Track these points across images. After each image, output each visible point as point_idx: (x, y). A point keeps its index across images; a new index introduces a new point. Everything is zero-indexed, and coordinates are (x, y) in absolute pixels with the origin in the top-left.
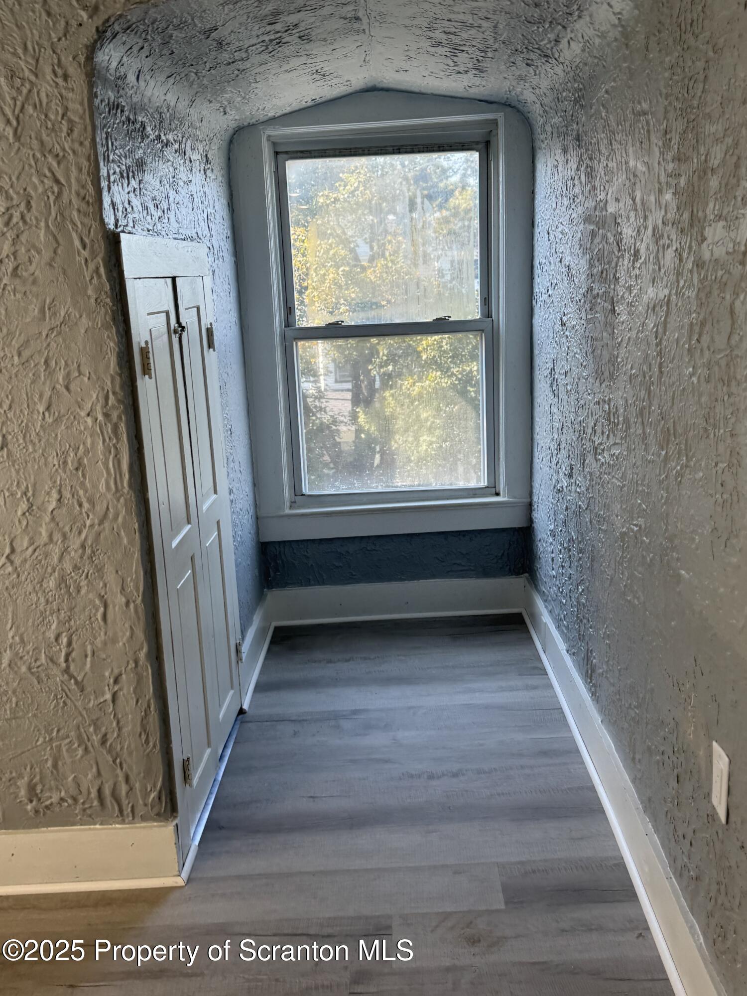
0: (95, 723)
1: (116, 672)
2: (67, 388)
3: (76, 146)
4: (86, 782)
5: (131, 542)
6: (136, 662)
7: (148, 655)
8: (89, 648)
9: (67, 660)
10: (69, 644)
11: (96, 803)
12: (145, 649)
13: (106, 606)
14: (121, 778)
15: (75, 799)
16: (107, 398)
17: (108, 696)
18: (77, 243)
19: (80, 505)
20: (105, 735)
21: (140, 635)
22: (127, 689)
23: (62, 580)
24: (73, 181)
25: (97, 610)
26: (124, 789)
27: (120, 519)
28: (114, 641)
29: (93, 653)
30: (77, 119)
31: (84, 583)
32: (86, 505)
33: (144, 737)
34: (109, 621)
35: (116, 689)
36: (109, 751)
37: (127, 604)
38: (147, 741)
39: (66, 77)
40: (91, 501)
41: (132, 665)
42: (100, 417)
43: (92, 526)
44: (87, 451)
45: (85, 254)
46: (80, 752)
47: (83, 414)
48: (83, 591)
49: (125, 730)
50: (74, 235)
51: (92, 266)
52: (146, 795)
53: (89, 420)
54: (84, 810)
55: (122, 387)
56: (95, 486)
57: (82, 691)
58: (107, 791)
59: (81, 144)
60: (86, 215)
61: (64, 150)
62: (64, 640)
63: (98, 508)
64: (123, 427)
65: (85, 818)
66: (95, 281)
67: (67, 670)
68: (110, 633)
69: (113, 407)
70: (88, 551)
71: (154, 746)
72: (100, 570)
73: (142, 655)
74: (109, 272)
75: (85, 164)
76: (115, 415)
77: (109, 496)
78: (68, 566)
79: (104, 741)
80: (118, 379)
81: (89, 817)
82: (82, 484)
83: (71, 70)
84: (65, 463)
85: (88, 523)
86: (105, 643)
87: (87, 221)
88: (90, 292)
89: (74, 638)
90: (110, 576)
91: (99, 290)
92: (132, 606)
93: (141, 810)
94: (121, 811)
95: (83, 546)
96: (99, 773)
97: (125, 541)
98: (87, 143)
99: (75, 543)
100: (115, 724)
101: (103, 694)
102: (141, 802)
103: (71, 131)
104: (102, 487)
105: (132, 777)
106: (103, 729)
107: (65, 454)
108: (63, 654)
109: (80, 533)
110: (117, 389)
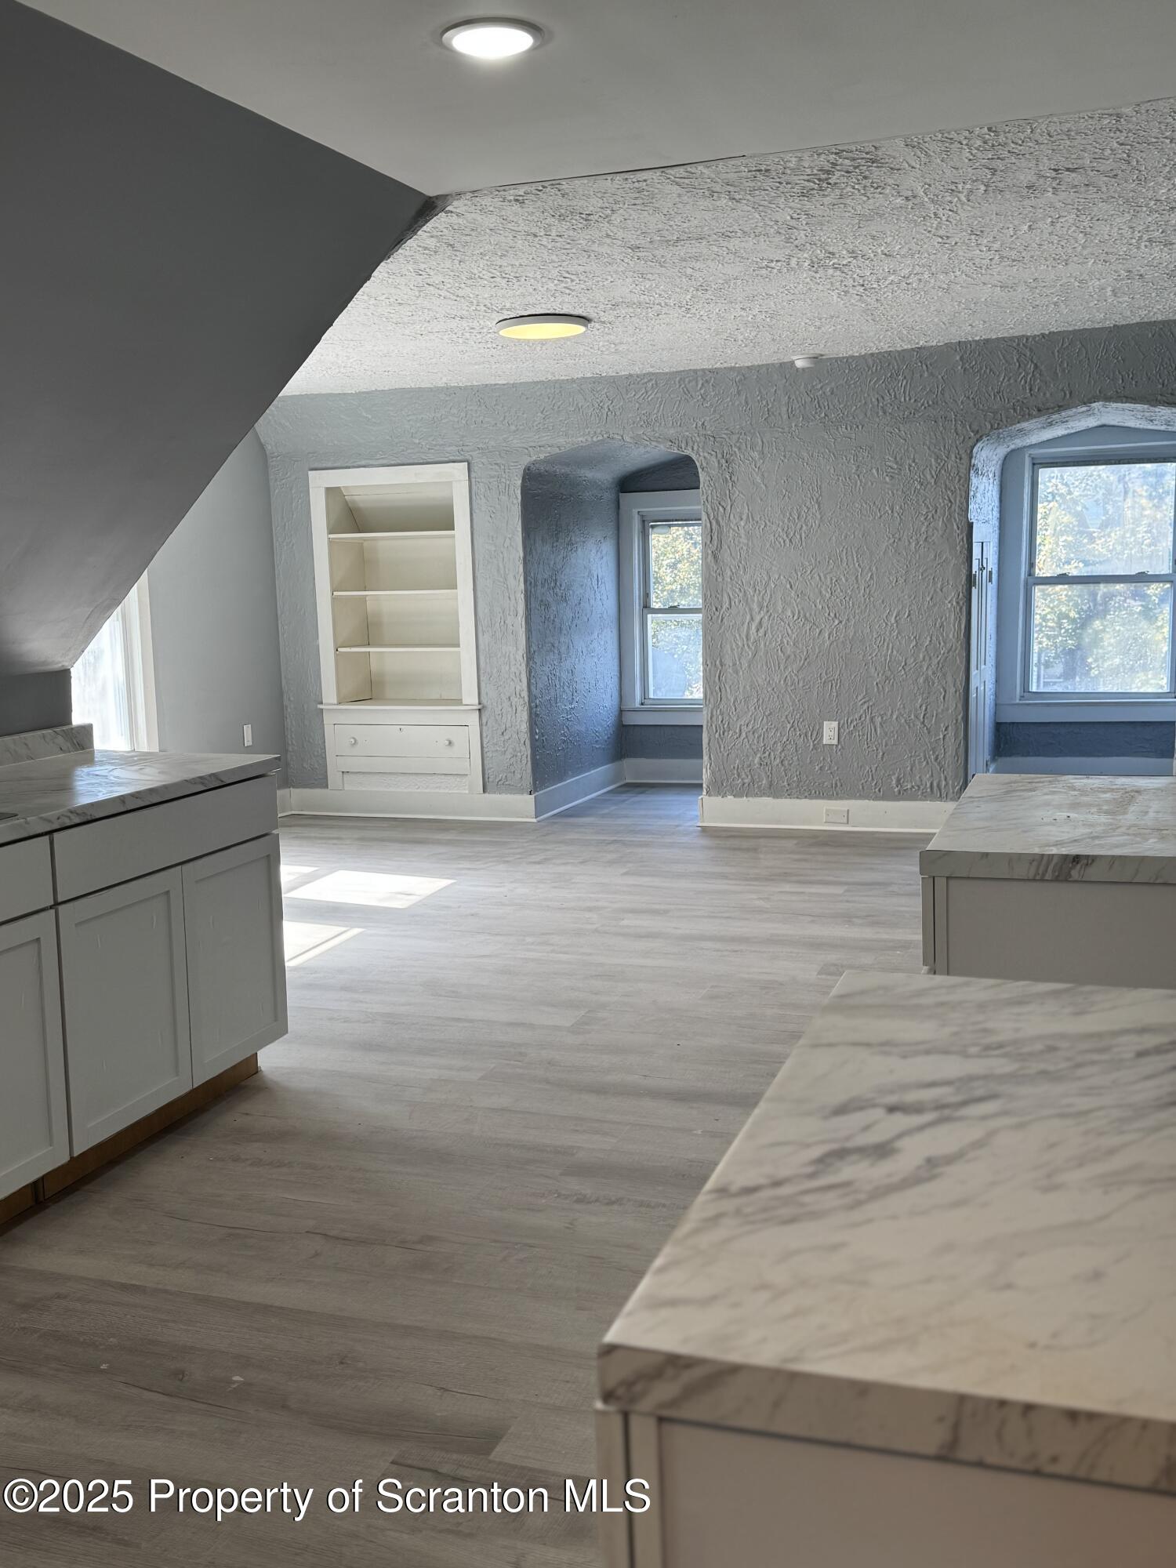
0: (934, 750)
1: (946, 725)
2: (941, 590)
3: (961, 487)
4: (924, 779)
5: (961, 662)
6: (957, 720)
7: (962, 718)
8: (935, 712)
9: (924, 718)
10: (926, 710)
11: (929, 790)
12: (961, 714)
13: (945, 692)
14: (943, 778)
15: (919, 786)
16: (959, 595)
17: (941, 736)
18: (955, 527)
19: (940, 644)
20: (938, 755)
21: (960, 706)
22: (951, 733)
23: (926, 679)
24: (958, 501)
25: (941, 694)
26: (944, 783)
27: (957, 652)
28: (947, 709)
29: (937, 715)
30: (963, 476)
31: (936, 681)
32: (942, 644)
33: (956, 758)
34: (946, 699)
35: (946, 733)
36: (939, 764)
37: (956, 692)
38: (957, 761)
39: (961, 459)
40: (945, 643)
41: (954, 722)
42: (954, 603)
43: (944, 654)
44: (946, 619)
45: (958, 532)
46: (925, 763)
47: (947, 602)
48: (935, 685)
49: (947, 755)
50: (955, 524)
51: (960, 537)
52: (954, 787)
53: (949, 605)
54: (923, 793)
55: (966, 590)
56: (948, 636)
57: (929, 733)
58: (935, 784)
59: (963, 486)
60: (961, 515)
61: (955, 488)
62: (924, 708)
63: (948, 645)
64: (964, 608)
65: (923, 798)
66: (961, 543)
67: (923, 723)
68: (946, 706)
69: (961, 599)
70: (940, 665)
71: (961, 763)
72: (944, 675)
73: (960, 717)
74: (967, 539)
75: (964, 494)
76: (961, 603)
77: (954, 640)
78: (930, 673)
79: (936, 759)
80: (965, 586)
81: (925, 797)
82: (942, 634)
83: (963, 456)
84: (935, 624)
85: (942, 652)
86: (943, 710)
87: (961, 518)
88: (958, 548)
89: (929, 707)
90: (950, 679)
91: (962, 547)
92: (958, 693)
93: (951, 795)
94: (941, 795)
95: (938, 663)
96: (932, 776)
97: (958, 661)
98: (966, 486)
99: (935, 661)
100: (943, 751)
101: (939, 735)
102: (951, 791)
103: (959, 480)
104: (951, 636)
105: (948, 779)
106: (937, 753)
107: (936, 620)
108: (922, 715)
109: (938, 657)
110: (964, 591)
